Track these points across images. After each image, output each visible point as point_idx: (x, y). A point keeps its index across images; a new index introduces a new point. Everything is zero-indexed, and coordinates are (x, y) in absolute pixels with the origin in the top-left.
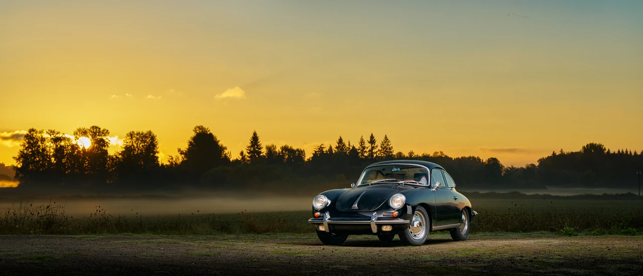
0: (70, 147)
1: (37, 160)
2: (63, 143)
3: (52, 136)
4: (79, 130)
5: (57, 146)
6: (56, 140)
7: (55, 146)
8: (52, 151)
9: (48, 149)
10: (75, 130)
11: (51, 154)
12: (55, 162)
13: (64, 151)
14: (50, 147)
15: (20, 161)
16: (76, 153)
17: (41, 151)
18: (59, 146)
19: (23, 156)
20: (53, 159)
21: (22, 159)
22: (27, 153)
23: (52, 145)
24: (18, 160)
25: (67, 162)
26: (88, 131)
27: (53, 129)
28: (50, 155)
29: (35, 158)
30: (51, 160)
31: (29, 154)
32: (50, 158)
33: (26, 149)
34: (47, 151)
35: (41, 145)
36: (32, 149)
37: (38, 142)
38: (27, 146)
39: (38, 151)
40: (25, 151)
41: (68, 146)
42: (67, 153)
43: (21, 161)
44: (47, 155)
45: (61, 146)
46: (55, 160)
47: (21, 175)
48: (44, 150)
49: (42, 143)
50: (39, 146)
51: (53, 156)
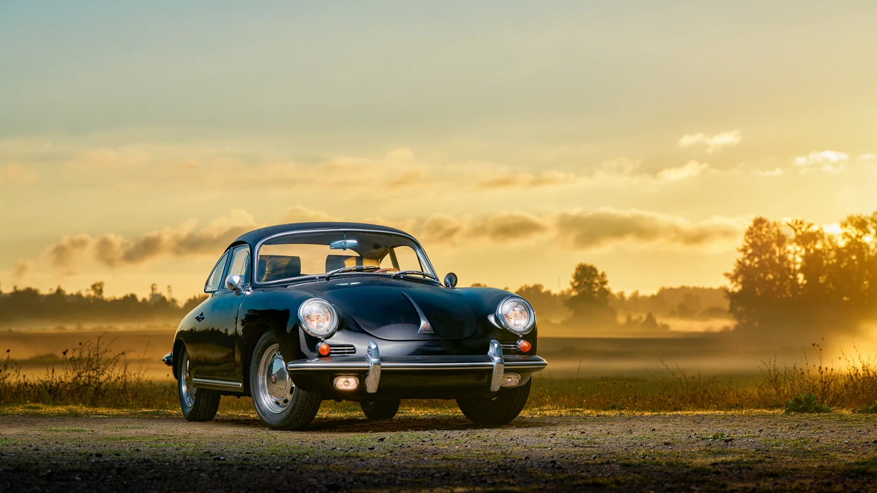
0: (833, 254)
1: (769, 279)
2: (819, 246)
3: (799, 233)
4: (851, 219)
5: (807, 250)
6: (806, 239)
7: (803, 252)
8: (799, 260)
9: (790, 257)
10: (844, 218)
11: (798, 267)
12: (805, 282)
13: (821, 260)
14: (795, 254)
15: (737, 281)
16: (845, 264)
17: (777, 261)
18: (812, 251)
19: (743, 271)
20: (801, 277)
21: (741, 276)
22: (750, 265)
23: (798, 248)
24: (734, 278)
25: (827, 282)
26: (869, 221)
27: (800, 219)
28: (795, 270)
29: (766, 274)
30: (796, 279)
31: (754, 267)
32: (795, 275)
33: (748, 258)
34: (789, 263)
35: (777, 249)
36: (759, 257)
37: (771, 244)
38: (750, 251)
39: (771, 260)
40: (748, 262)
41: (829, 250)
42: (828, 264)
43: (740, 280)
44: (789, 269)
45: (817, 251)
46: (805, 278)
47: (739, 309)
48: (783, 258)
49: (779, 245)
50: (774, 252)
51: (802, 270)
